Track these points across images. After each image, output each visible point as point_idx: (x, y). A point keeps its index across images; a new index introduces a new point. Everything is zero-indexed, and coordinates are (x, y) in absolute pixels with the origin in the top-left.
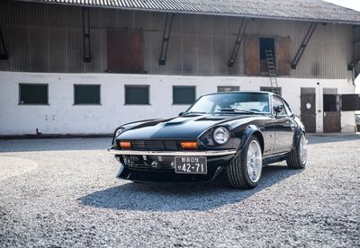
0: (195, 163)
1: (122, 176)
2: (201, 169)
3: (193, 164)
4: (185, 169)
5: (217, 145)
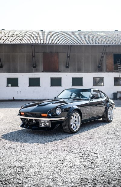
0: (46, 123)
1: (22, 126)
2: (49, 125)
3: (45, 123)
4: (43, 125)
5: (57, 115)
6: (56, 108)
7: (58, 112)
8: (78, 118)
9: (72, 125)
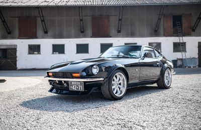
2: (81, 88)
3: (77, 86)
4: (74, 88)
5: (93, 75)
6: (92, 66)
7: (95, 71)
8: (123, 80)
9: (114, 89)
